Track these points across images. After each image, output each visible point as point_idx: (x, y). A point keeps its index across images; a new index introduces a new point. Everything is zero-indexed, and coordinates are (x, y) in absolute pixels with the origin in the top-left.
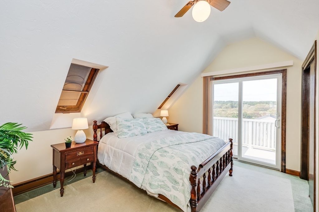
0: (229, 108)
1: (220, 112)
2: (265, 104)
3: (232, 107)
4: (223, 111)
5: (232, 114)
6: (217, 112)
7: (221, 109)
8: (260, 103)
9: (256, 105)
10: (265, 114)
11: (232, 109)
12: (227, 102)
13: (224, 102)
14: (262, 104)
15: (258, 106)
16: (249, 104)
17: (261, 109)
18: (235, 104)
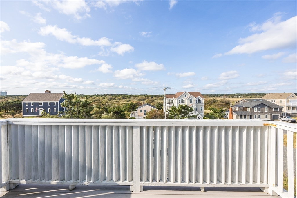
0: (121, 99)
1: (114, 103)
2: (143, 96)
3: (123, 99)
4: (117, 102)
5: (123, 104)
6: (111, 103)
7: (115, 101)
8: (141, 95)
9: (138, 97)
10: (144, 103)
11: (123, 100)
12: (120, 94)
13: (117, 94)
14: (142, 96)
15: (140, 98)
16: (134, 96)
17: (141, 100)
18: (125, 96)
